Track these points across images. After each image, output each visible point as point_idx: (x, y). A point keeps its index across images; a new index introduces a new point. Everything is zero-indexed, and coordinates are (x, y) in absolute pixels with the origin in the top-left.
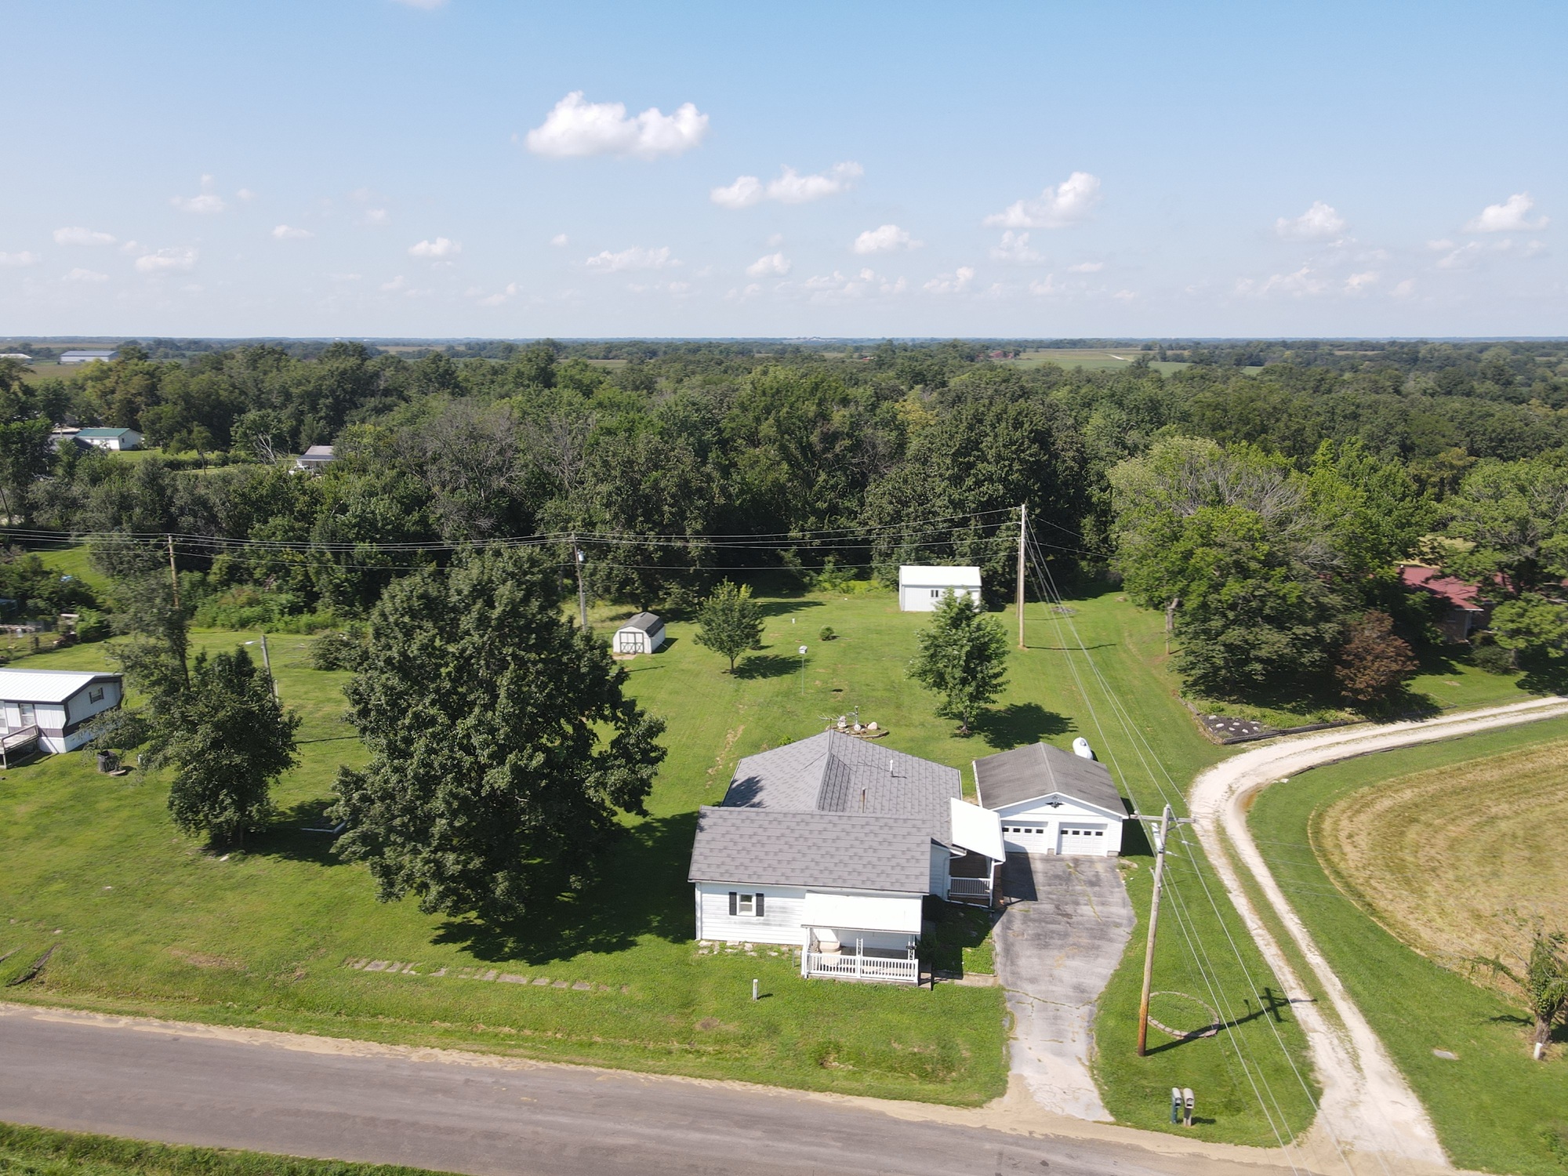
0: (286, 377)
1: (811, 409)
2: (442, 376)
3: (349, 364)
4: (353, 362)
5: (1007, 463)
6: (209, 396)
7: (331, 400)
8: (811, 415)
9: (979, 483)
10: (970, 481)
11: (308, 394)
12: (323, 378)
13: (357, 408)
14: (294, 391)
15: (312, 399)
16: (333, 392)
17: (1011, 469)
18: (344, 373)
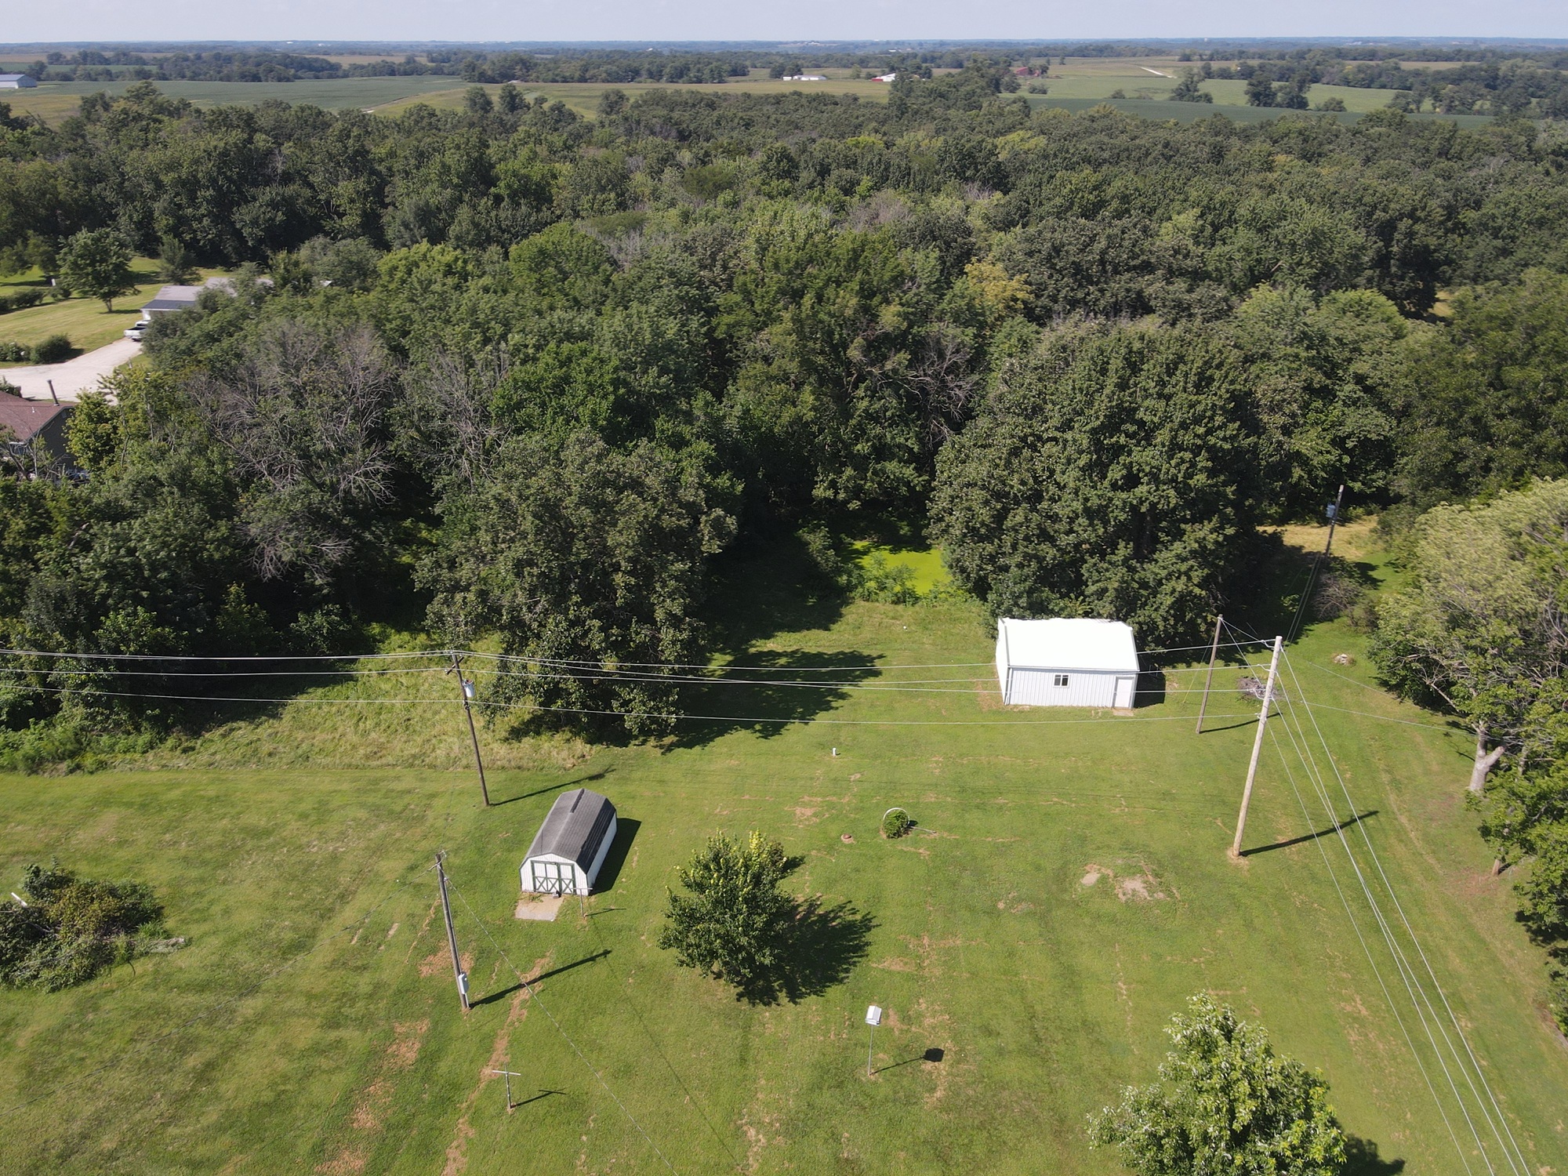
0: (153, 157)
1: (848, 301)
2: (353, 159)
3: (231, 140)
4: (236, 136)
5: (1188, 455)
6: (44, 194)
7: (211, 192)
8: (849, 312)
9: (1131, 481)
10: (1116, 473)
11: (181, 183)
12: (197, 162)
13: (247, 202)
14: (167, 179)
15: (190, 186)
16: (213, 181)
17: (1193, 465)
18: (225, 154)
